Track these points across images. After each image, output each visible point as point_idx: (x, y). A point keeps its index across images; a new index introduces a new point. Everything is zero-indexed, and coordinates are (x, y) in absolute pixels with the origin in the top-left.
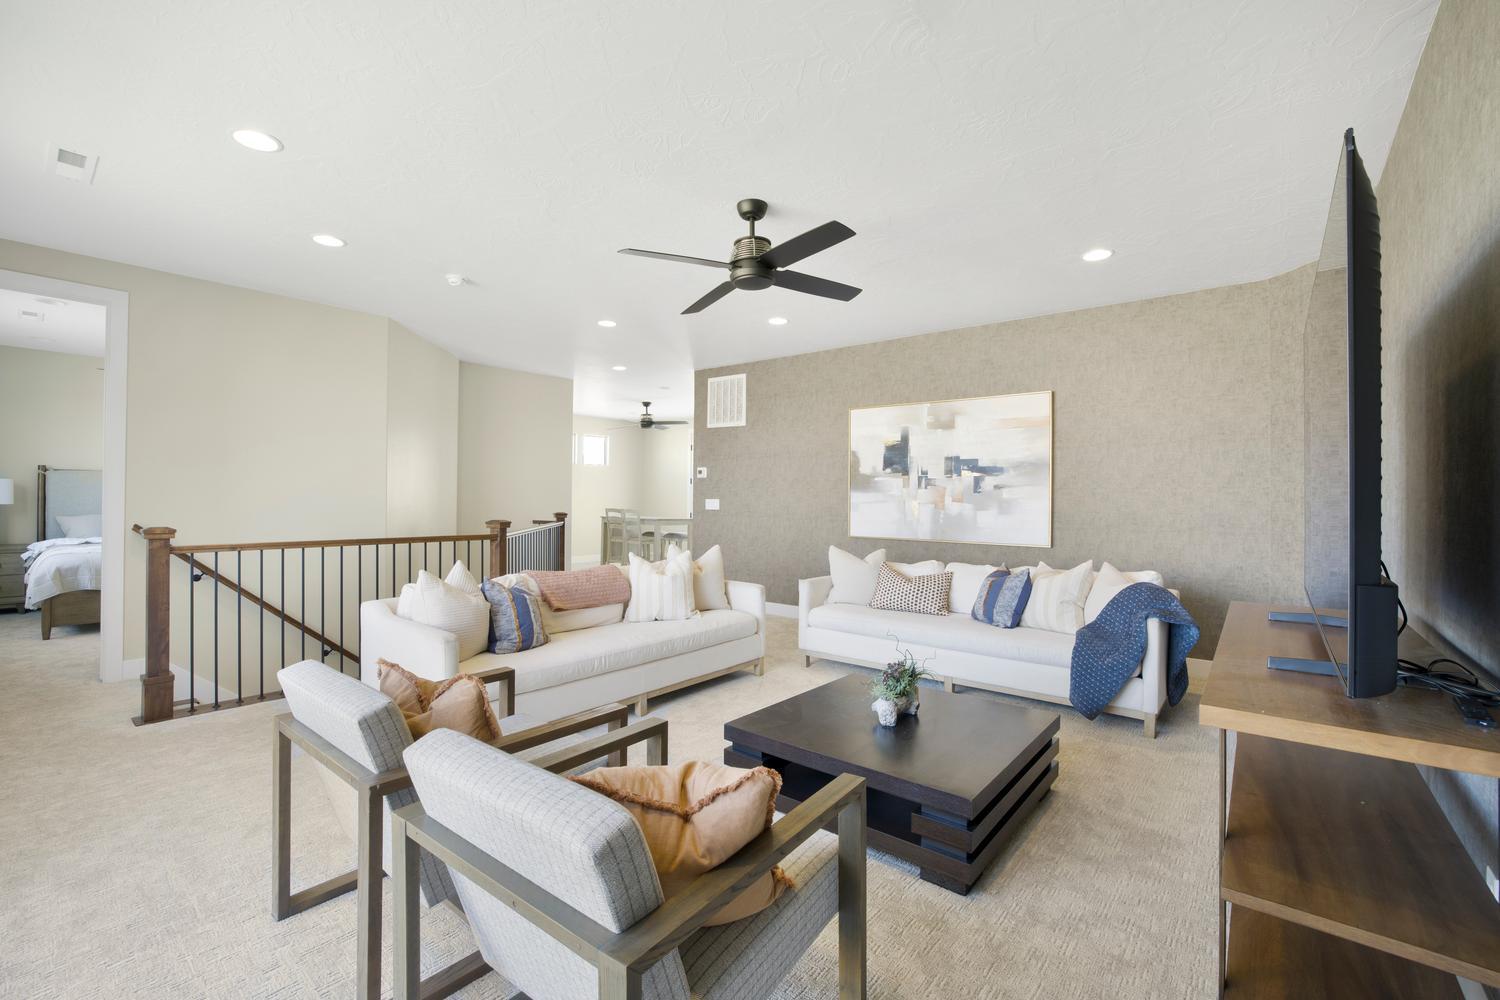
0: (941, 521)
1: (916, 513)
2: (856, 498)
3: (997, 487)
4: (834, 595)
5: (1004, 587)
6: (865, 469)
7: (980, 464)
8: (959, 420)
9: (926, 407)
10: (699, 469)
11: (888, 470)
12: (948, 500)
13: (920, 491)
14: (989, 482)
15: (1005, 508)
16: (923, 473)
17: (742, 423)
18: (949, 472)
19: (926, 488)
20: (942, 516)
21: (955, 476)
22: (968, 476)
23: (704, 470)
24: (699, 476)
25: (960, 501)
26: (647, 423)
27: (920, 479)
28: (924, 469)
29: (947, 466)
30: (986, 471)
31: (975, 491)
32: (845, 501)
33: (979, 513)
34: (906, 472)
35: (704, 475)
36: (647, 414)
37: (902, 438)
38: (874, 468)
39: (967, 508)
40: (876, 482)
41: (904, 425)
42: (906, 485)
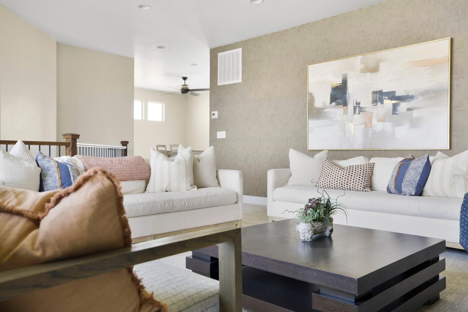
0: (370, 136)
1: (353, 131)
2: (312, 124)
3: (409, 109)
4: (291, 181)
5: (410, 167)
6: (318, 104)
7: (397, 94)
8: (382, 66)
9: (359, 58)
10: (213, 112)
11: (334, 104)
12: (374, 121)
13: (354, 116)
14: (403, 106)
15: (415, 123)
16: (357, 104)
17: (240, 80)
18: (375, 102)
19: (359, 114)
20: (370, 132)
21: (379, 104)
22: (388, 103)
23: (216, 113)
24: (213, 117)
25: (383, 121)
26: (185, 91)
27: (355, 108)
28: (358, 101)
29: (373, 97)
30: (401, 99)
31: (394, 113)
32: (305, 126)
33: (396, 128)
34: (345, 104)
35: (216, 116)
36: (185, 85)
37: (343, 81)
38: (324, 103)
39: (388, 126)
40: (325, 112)
41: (344, 72)
42: (346, 113)
